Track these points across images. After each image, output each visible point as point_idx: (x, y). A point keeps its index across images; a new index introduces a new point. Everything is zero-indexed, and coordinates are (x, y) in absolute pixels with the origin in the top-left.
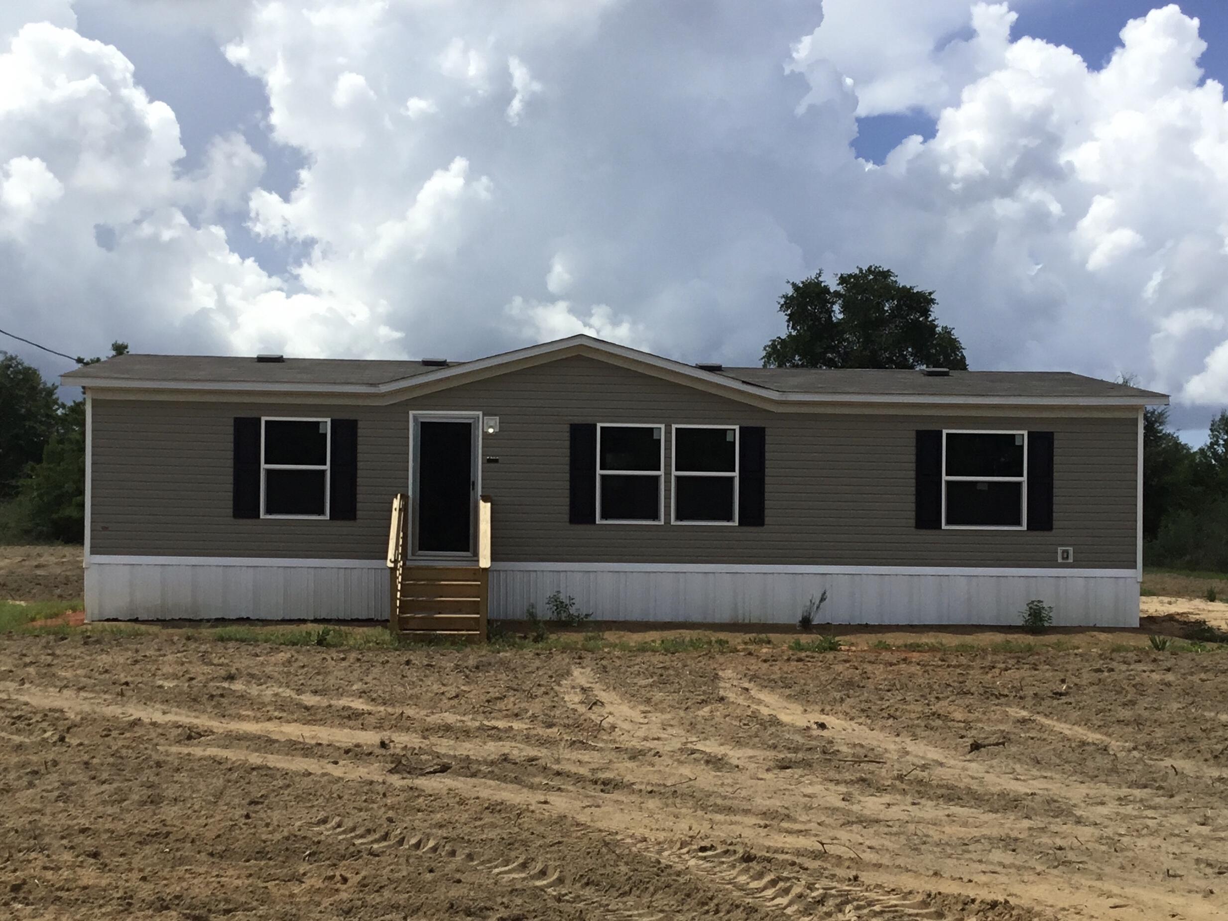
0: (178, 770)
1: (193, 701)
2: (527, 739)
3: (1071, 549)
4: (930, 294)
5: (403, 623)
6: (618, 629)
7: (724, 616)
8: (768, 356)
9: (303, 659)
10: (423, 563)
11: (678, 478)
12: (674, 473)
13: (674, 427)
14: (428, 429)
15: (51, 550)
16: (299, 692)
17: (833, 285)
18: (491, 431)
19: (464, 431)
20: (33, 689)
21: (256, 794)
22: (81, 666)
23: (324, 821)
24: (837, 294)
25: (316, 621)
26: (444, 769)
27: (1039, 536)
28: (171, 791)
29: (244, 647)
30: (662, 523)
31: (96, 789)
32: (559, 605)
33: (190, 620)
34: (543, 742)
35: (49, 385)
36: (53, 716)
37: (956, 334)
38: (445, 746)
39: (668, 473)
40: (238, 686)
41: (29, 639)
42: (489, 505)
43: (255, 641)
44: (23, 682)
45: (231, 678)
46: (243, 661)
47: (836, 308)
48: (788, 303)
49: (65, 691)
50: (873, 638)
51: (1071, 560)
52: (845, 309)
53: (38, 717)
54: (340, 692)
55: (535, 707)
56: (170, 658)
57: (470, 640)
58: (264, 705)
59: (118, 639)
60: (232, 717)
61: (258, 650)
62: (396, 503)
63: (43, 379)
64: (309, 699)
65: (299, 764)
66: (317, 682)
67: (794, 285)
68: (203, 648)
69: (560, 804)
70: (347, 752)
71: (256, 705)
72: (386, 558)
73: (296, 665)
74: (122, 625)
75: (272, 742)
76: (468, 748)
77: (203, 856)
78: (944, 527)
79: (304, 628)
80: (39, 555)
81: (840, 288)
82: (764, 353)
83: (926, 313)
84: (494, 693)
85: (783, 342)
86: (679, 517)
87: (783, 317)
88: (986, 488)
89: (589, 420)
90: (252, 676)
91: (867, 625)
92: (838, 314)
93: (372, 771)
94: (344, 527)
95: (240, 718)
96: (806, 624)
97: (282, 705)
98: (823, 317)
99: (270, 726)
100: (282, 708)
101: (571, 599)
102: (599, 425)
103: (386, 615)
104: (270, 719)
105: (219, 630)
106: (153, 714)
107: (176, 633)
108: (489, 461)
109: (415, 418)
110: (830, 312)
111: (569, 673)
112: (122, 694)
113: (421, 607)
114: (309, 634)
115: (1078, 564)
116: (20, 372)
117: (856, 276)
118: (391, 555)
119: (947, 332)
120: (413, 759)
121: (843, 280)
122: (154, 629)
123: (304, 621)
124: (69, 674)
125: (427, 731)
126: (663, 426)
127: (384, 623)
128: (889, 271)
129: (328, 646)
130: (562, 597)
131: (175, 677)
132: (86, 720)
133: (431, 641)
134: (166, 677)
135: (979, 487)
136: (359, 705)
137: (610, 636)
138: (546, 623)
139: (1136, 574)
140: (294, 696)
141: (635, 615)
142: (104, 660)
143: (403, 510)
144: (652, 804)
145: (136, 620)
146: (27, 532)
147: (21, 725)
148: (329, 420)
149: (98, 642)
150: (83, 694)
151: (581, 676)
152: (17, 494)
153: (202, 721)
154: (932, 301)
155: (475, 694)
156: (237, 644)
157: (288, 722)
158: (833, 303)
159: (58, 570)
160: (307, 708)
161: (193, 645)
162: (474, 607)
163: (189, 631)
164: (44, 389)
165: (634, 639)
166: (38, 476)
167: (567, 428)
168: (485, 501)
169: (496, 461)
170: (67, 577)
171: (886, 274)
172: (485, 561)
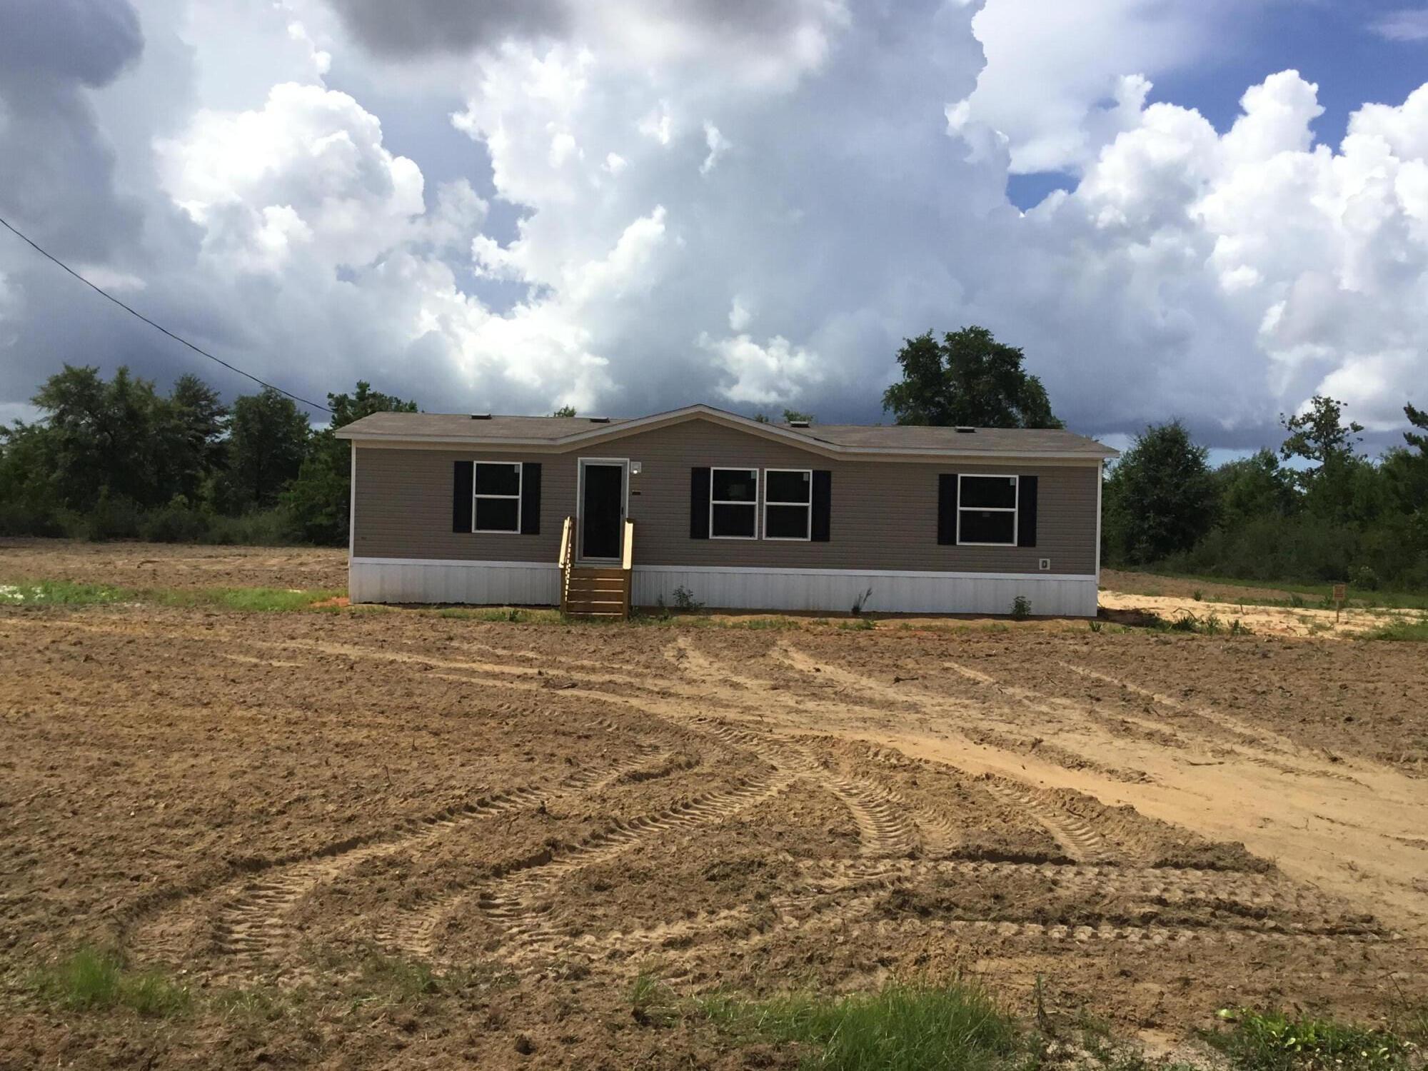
0: (420, 683)
1: (427, 651)
2: (629, 673)
3: (1048, 560)
4: (1020, 350)
5: (569, 607)
6: (721, 614)
7: (799, 604)
8: (888, 400)
9: (498, 629)
10: (583, 566)
11: (768, 507)
12: (766, 503)
13: (766, 470)
14: (590, 470)
15: (307, 551)
16: (494, 648)
17: (941, 341)
18: (635, 472)
19: (617, 472)
20: (325, 644)
21: (464, 693)
22: (352, 631)
23: (501, 706)
24: (945, 349)
25: (510, 605)
26: (573, 686)
27: (1027, 551)
28: (418, 692)
29: (459, 622)
30: (756, 538)
31: (376, 690)
32: (682, 596)
33: (422, 604)
34: (637, 675)
35: (302, 413)
36: (343, 658)
37: (1042, 382)
38: (577, 676)
39: (761, 503)
40: (455, 644)
41: (314, 615)
42: (632, 525)
43: (468, 618)
44: (317, 639)
45: (451, 639)
46: (458, 629)
47: (944, 359)
48: (904, 356)
49: (345, 646)
50: (899, 622)
51: (1048, 568)
52: (950, 361)
53: (333, 658)
54: (520, 648)
55: (643, 658)
56: (411, 627)
57: (615, 619)
58: (471, 653)
59: (373, 616)
60: (451, 660)
61: (469, 623)
62: (567, 523)
63: (297, 408)
64: (499, 652)
65: (490, 682)
66: (506, 642)
67: (909, 341)
68: (432, 621)
69: (634, 702)
70: (519, 677)
71: (467, 654)
72: (558, 561)
73: (493, 633)
74: (375, 606)
75: (474, 672)
76: (593, 678)
77: (437, 715)
78: (958, 543)
79: (501, 609)
80: (299, 555)
81: (947, 344)
82: (884, 397)
83: (1016, 365)
84: (618, 649)
85: (899, 387)
86: (768, 535)
87: (900, 367)
88: (988, 516)
89: (706, 465)
90: (465, 638)
91: (901, 613)
92: (945, 366)
93: (534, 686)
94: (531, 539)
95: (456, 660)
96: (856, 612)
97: (482, 654)
98: (934, 367)
99: (474, 665)
100: (482, 656)
101: (690, 592)
102: (712, 469)
103: (559, 603)
104: (474, 662)
105: (442, 611)
106: (402, 657)
107: (413, 612)
108: (634, 493)
109: (582, 463)
110: (938, 363)
111: (675, 640)
112: (382, 647)
113: (584, 596)
114: (504, 614)
115: (1053, 571)
116: (278, 402)
117: (959, 335)
118: (562, 560)
119: (1034, 380)
120: (556, 681)
121: (950, 337)
122: (397, 609)
123: (501, 605)
124: (346, 635)
125: (569, 669)
126: (758, 470)
127: (556, 607)
128: (986, 331)
129: (517, 622)
130: (684, 591)
131: (414, 637)
132: (362, 660)
133: (586, 619)
134: (408, 638)
135: (984, 516)
136: (531, 655)
137: (716, 618)
138: (670, 609)
139: (1095, 578)
140: (491, 649)
141: (737, 604)
142: (366, 628)
143: (572, 528)
144: (686, 703)
145: (385, 603)
146: (285, 536)
147: (324, 662)
148: (521, 464)
149: (361, 617)
150: (357, 647)
151: (682, 642)
152: (276, 504)
153: (433, 662)
154: (1021, 356)
155: (606, 651)
156: (454, 620)
157: (486, 663)
158: (940, 357)
159: (318, 568)
160: (498, 656)
161: (425, 620)
162: (618, 597)
163: (422, 611)
164: (299, 417)
165: (731, 620)
166: (295, 490)
167: (689, 470)
168: (629, 522)
169: (639, 493)
170: (325, 573)
171: (985, 333)
172: (627, 564)
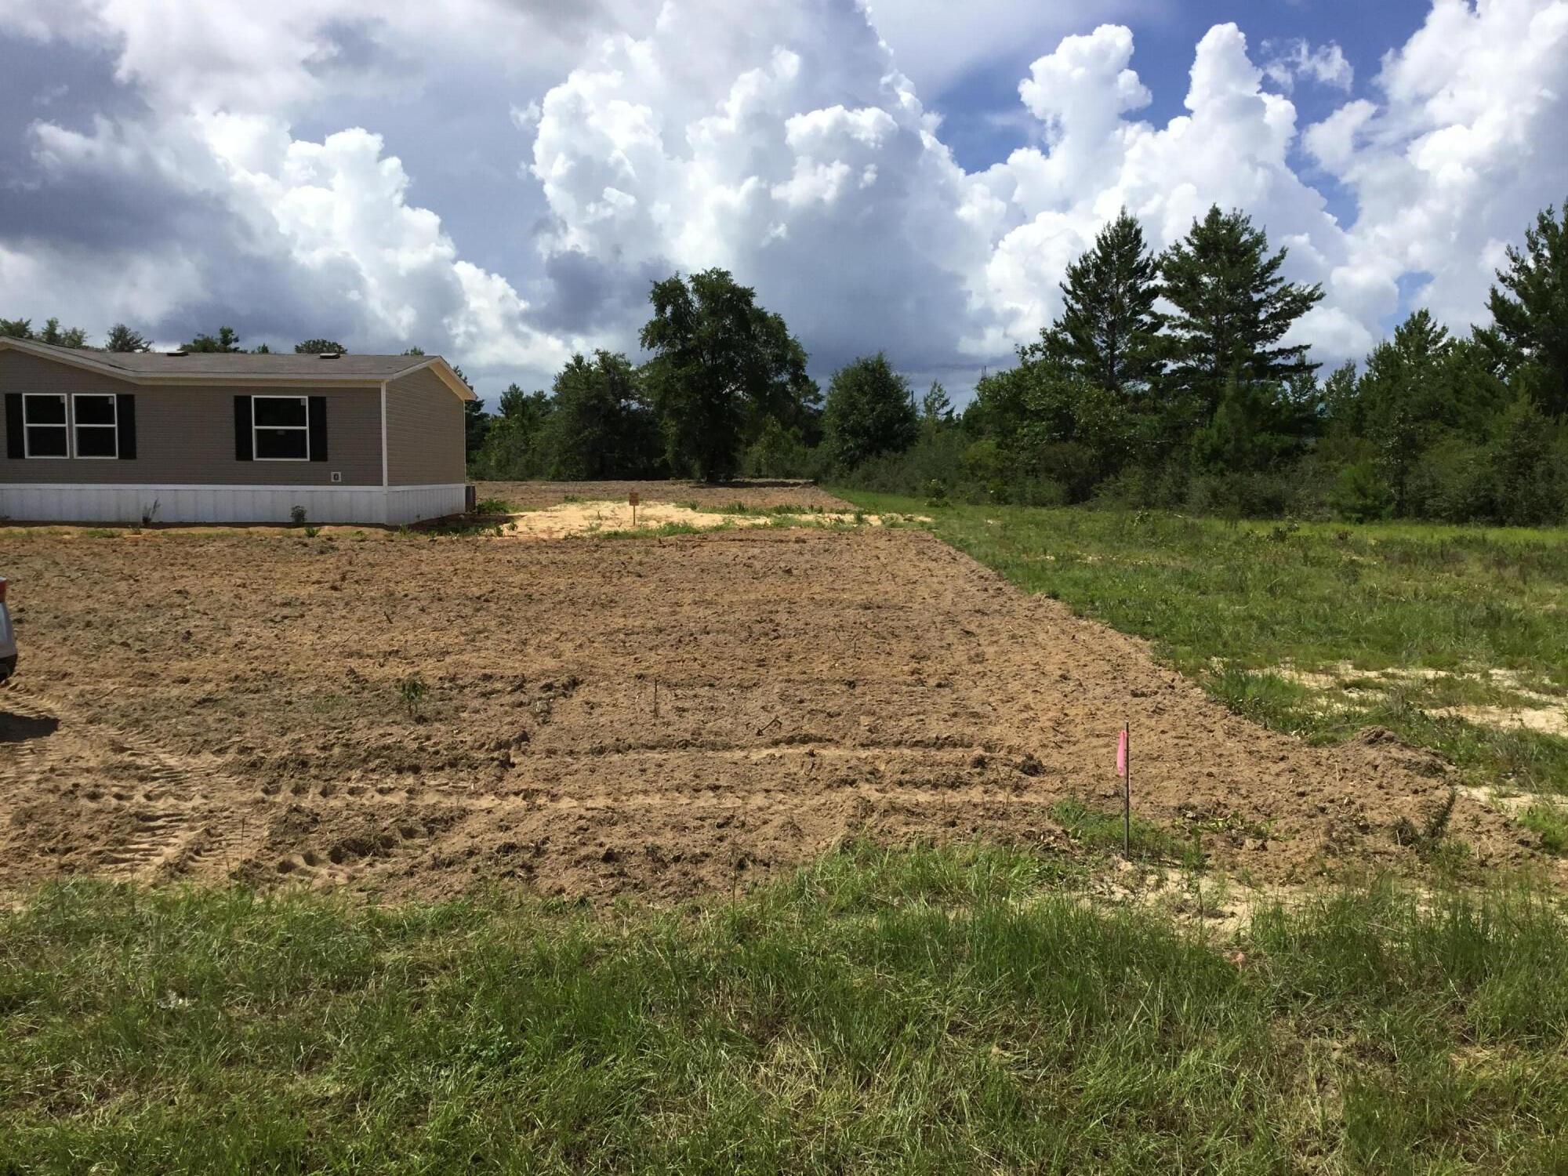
3: (340, 474)
11: (79, 429)
12: (75, 425)
13: (73, 395)
27: (320, 464)
30: (68, 457)
39: (70, 426)
51: (339, 480)
78: (254, 459)
86: (80, 453)
88: (282, 433)
89: (17, 391)
96: (147, 522)
102: (24, 394)
126: (66, 395)
135: (277, 433)
139: (382, 489)
141: (35, 518)
167: (4, 397)
